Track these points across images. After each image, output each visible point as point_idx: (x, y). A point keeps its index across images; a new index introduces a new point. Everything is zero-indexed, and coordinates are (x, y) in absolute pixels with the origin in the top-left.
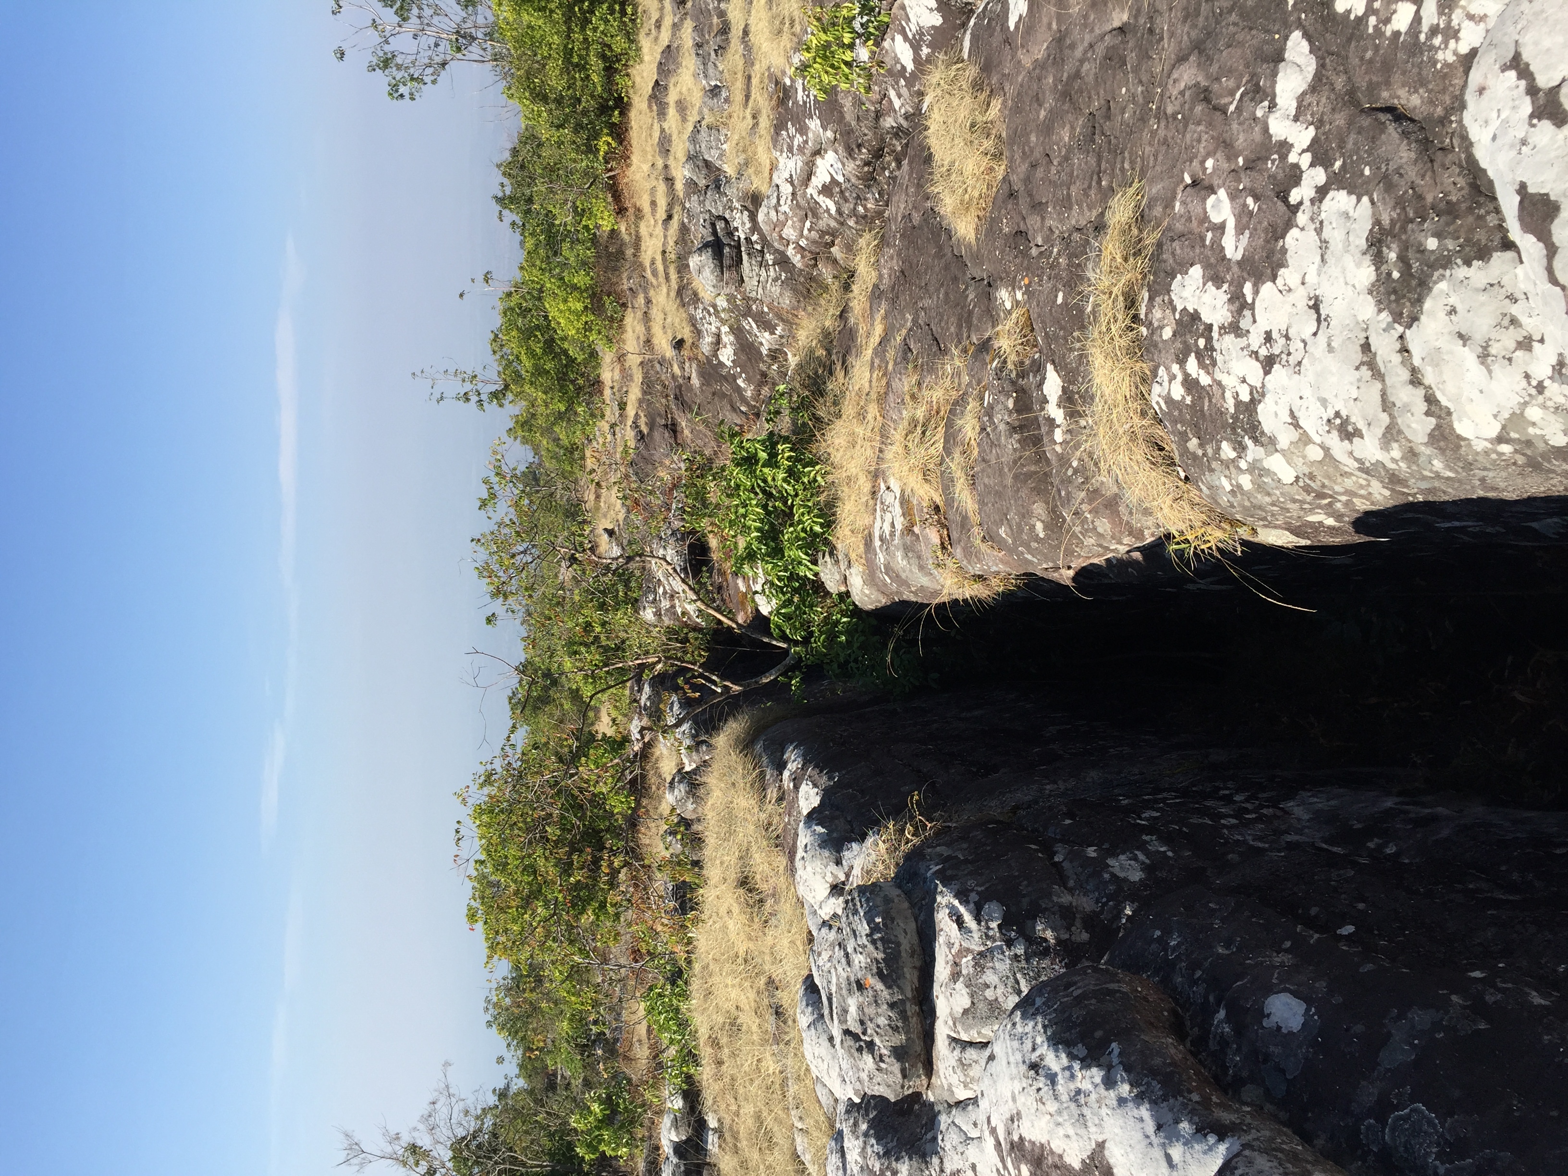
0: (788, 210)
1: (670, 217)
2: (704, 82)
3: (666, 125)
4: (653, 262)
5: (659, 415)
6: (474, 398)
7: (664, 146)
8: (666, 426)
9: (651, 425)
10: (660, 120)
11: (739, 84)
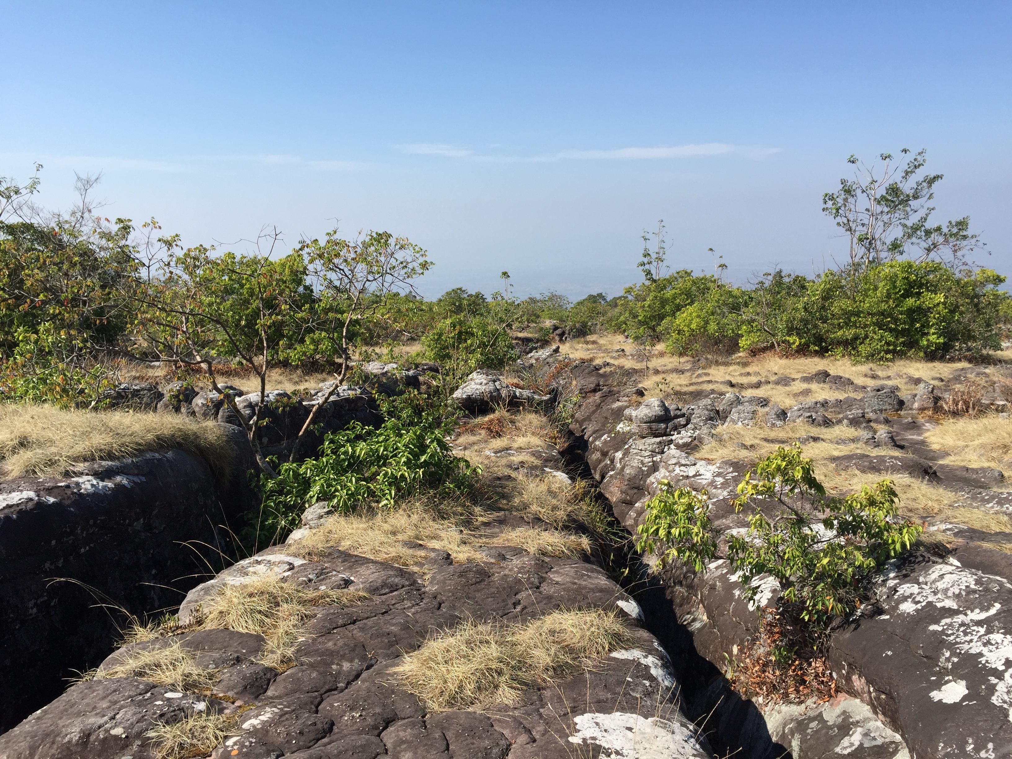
0: (676, 472)
1: (732, 385)
2: (796, 408)
3: (797, 382)
4: (707, 374)
5: (606, 381)
6: (646, 260)
7: (785, 381)
8: (598, 385)
9: (603, 376)
10: (802, 378)
11: (782, 435)
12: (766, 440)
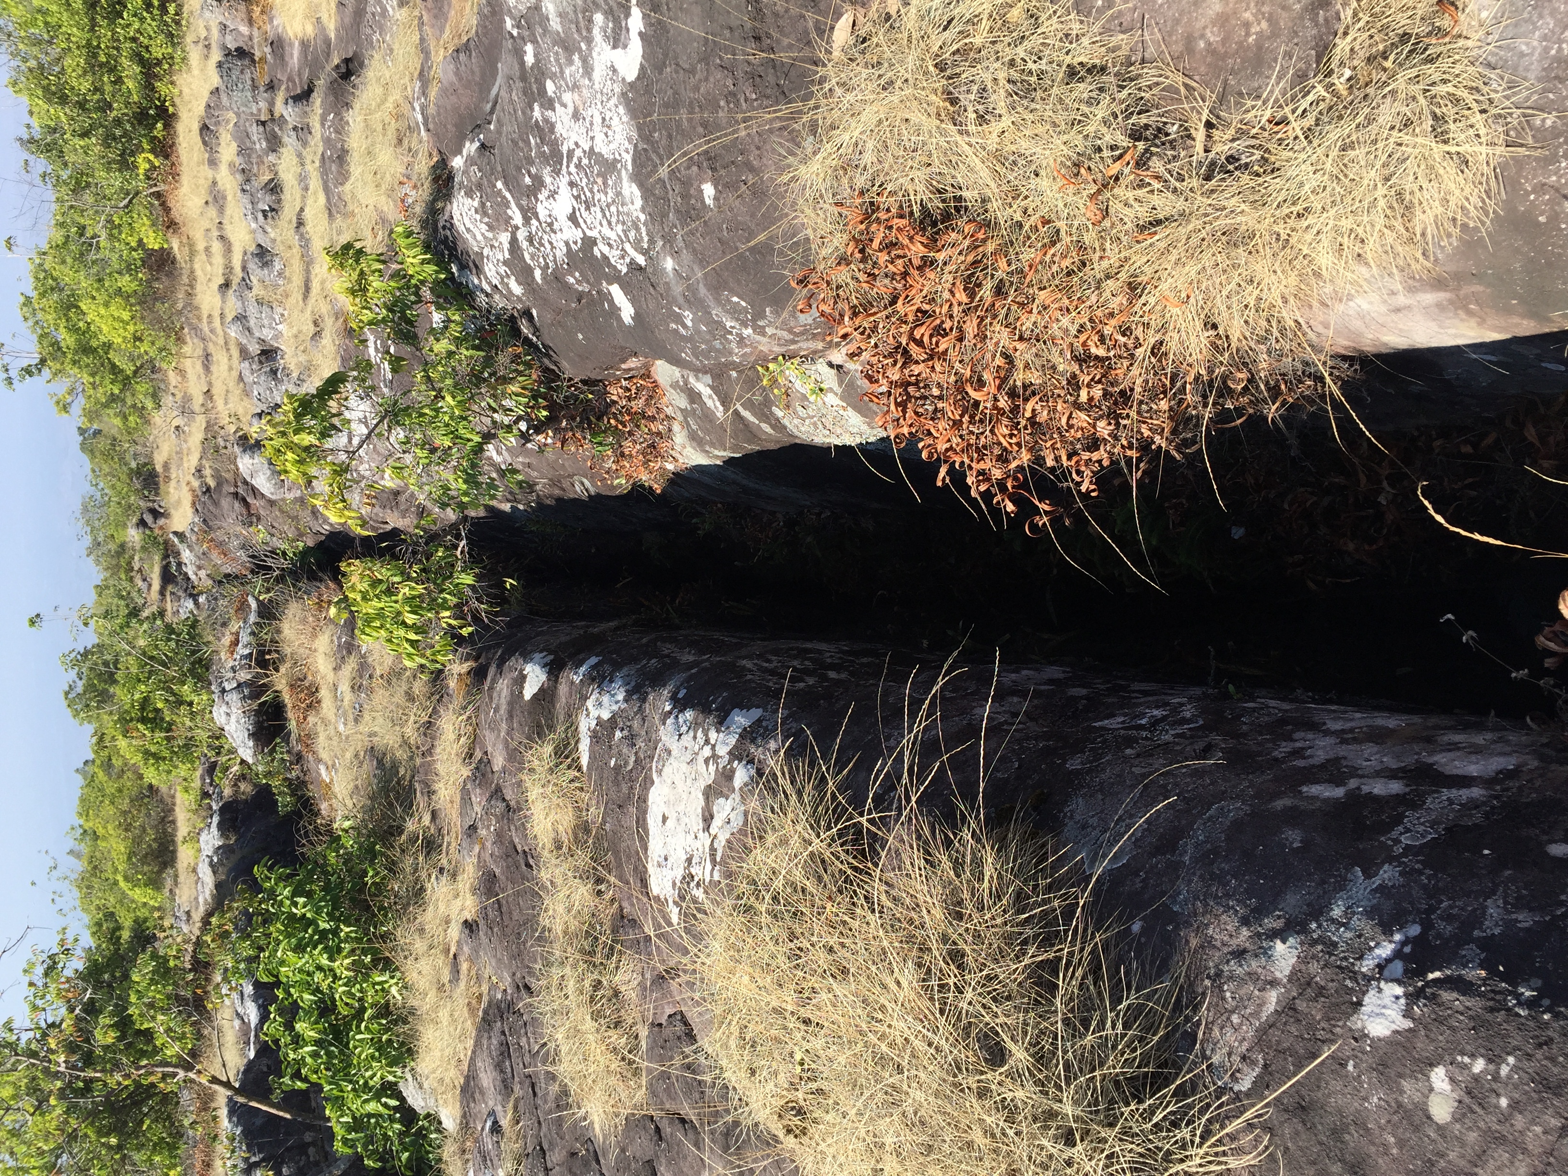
1: (227, 285)
3: (218, 179)
4: (210, 318)
7: (217, 196)
8: (236, 494)
9: (218, 486)
10: (211, 167)
12: (306, 297)
